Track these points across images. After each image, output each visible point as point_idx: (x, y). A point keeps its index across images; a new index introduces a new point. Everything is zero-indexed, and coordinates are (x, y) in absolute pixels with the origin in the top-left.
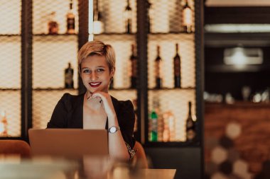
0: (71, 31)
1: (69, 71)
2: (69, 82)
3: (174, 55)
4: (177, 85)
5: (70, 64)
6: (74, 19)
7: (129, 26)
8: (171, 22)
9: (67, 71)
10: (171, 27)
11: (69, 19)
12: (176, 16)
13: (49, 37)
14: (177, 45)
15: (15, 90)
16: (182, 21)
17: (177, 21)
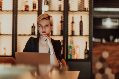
0: (35, 10)
1: (33, 27)
2: (33, 32)
3: (80, 21)
4: (81, 34)
5: (34, 24)
6: (36, 4)
7: (60, 8)
8: (79, 6)
9: (32, 27)
10: (79, 8)
11: (34, 4)
12: (81, 4)
13: (25, 12)
14: (81, 16)
15: (10, 35)
16: (84, 6)
17: (81, 6)
